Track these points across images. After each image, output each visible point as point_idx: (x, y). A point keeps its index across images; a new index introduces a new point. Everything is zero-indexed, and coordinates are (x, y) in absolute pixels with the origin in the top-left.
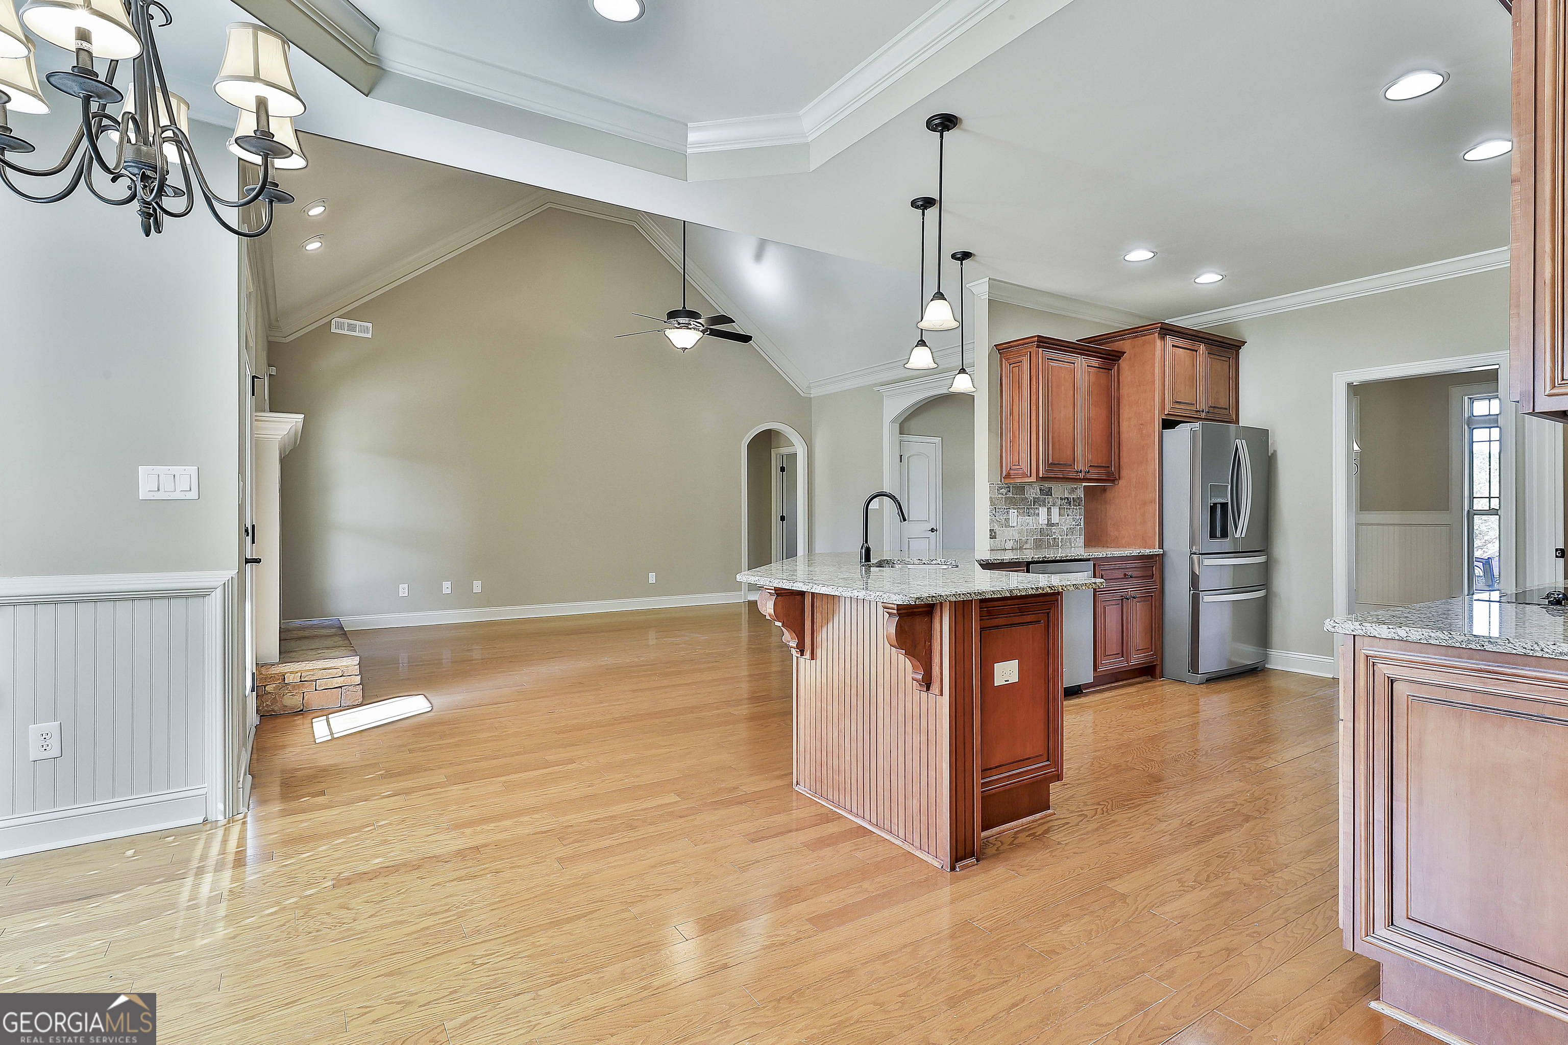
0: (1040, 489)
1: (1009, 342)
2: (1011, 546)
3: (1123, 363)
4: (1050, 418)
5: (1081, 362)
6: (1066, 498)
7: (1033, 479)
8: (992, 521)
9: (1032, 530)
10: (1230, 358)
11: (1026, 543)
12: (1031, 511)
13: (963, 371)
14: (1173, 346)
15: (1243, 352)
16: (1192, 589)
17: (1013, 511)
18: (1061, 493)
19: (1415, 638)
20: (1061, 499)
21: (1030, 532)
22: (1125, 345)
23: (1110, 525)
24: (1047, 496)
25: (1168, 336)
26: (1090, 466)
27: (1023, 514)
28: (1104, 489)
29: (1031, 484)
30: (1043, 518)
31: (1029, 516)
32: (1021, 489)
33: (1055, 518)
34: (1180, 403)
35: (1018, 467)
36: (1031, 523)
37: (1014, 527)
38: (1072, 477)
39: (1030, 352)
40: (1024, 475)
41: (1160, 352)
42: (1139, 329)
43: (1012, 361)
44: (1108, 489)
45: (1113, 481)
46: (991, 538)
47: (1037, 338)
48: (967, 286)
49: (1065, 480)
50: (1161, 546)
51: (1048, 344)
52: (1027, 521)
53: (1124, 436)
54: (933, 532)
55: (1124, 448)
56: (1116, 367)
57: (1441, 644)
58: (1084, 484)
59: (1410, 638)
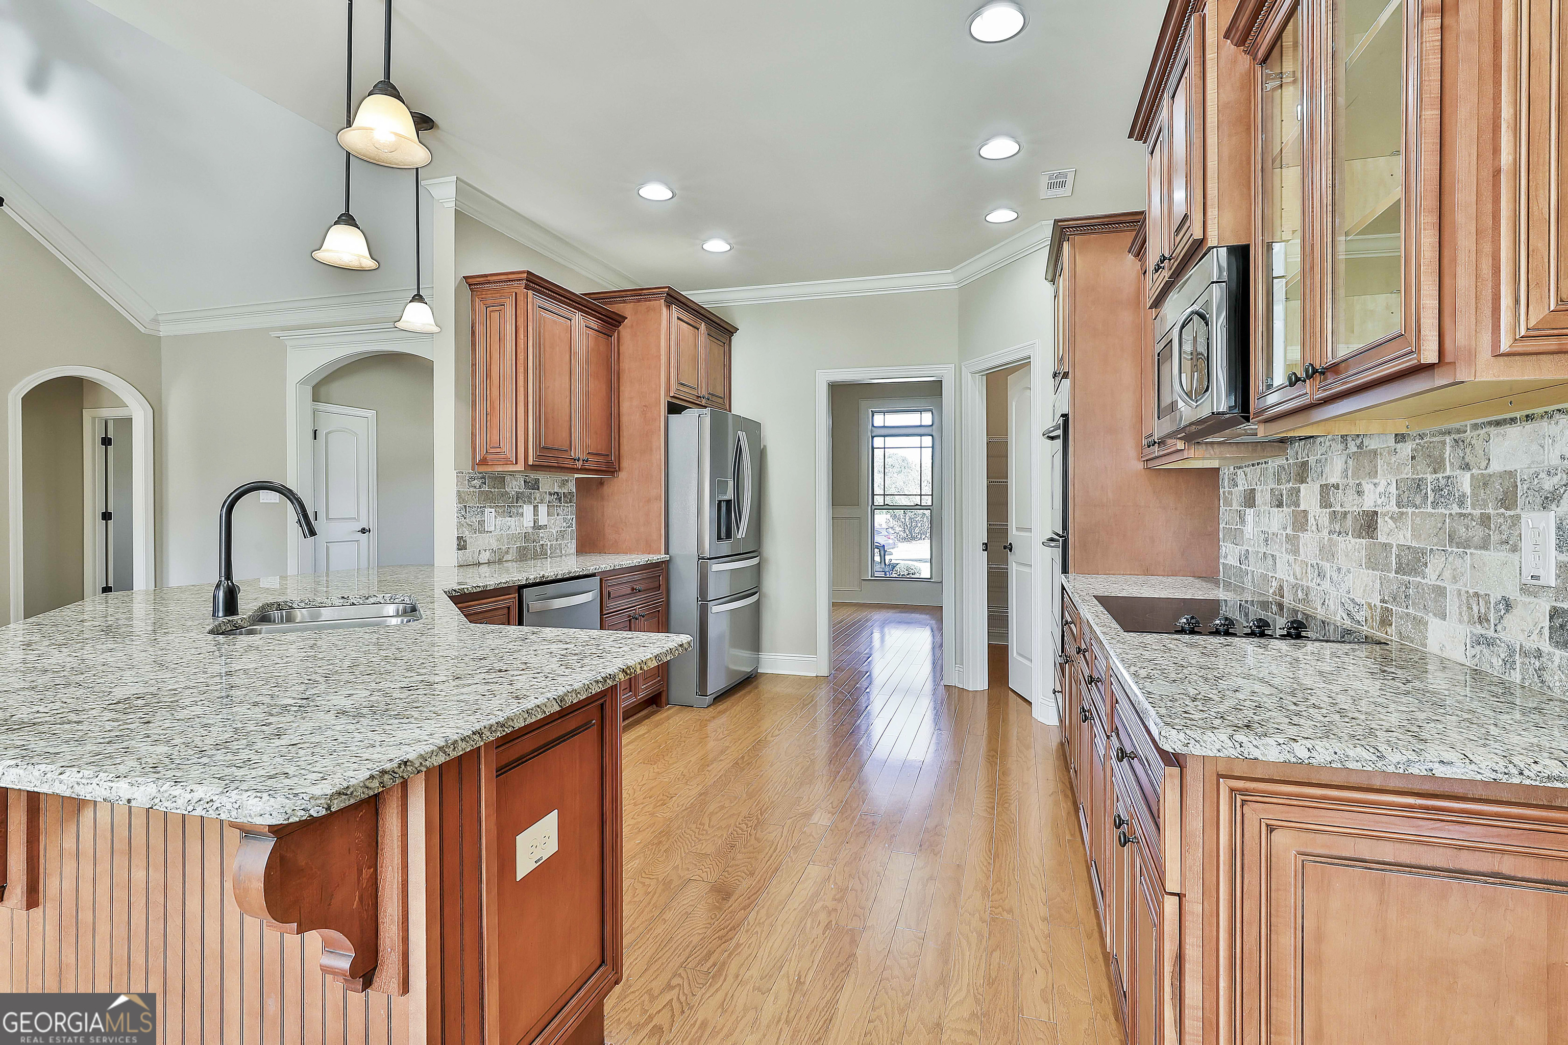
0: (525, 481)
1: (486, 276)
2: (487, 559)
3: (625, 330)
4: (543, 386)
5: (578, 319)
6: (556, 493)
7: (520, 467)
8: (460, 525)
9: (515, 535)
10: (724, 344)
11: (507, 553)
12: (514, 510)
13: (418, 298)
14: (679, 318)
15: (735, 339)
16: (700, 599)
17: (490, 510)
18: (550, 487)
19: (1323, 760)
20: (550, 494)
21: (512, 537)
22: (626, 309)
23: (609, 526)
24: (533, 489)
25: (673, 306)
26: (589, 453)
27: (503, 514)
28: (601, 483)
29: (512, 474)
30: (527, 520)
31: (511, 517)
32: (500, 480)
33: (543, 519)
34: (684, 385)
35: (498, 450)
36: (513, 527)
37: (491, 532)
38: (568, 466)
39: (516, 293)
40: (507, 462)
41: (666, 323)
42: (644, 292)
43: (489, 302)
44: (605, 483)
45: (613, 472)
46: (459, 549)
47: (526, 275)
48: (422, 183)
49: (559, 470)
50: (667, 552)
51: (540, 286)
52: (509, 524)
53: (625, 419)
54: (364, 533)
55: (625, 434)
56: (616, 334)
57: (1365, 768)
58: (576, 476)
59: (1314, 761)
